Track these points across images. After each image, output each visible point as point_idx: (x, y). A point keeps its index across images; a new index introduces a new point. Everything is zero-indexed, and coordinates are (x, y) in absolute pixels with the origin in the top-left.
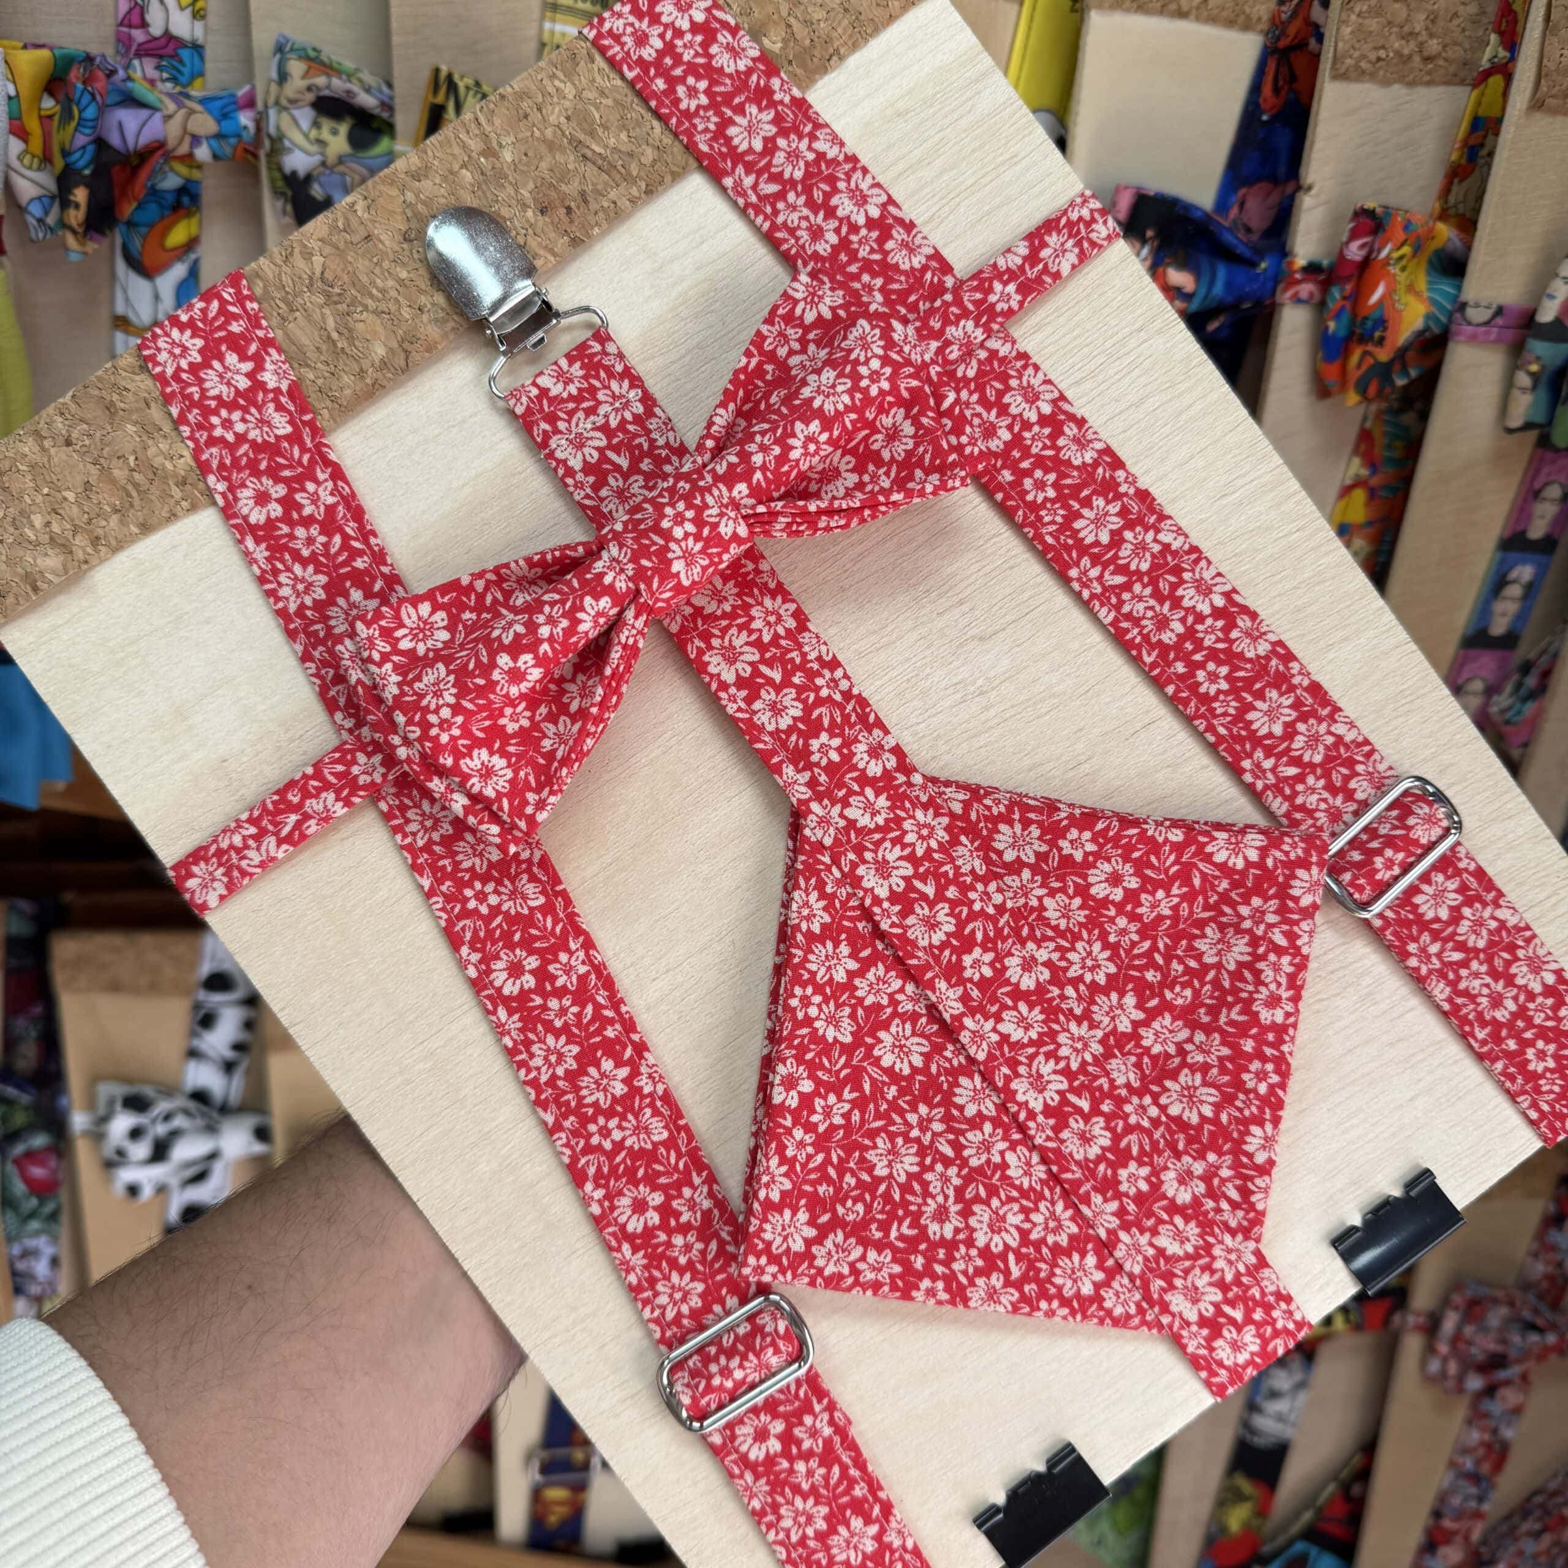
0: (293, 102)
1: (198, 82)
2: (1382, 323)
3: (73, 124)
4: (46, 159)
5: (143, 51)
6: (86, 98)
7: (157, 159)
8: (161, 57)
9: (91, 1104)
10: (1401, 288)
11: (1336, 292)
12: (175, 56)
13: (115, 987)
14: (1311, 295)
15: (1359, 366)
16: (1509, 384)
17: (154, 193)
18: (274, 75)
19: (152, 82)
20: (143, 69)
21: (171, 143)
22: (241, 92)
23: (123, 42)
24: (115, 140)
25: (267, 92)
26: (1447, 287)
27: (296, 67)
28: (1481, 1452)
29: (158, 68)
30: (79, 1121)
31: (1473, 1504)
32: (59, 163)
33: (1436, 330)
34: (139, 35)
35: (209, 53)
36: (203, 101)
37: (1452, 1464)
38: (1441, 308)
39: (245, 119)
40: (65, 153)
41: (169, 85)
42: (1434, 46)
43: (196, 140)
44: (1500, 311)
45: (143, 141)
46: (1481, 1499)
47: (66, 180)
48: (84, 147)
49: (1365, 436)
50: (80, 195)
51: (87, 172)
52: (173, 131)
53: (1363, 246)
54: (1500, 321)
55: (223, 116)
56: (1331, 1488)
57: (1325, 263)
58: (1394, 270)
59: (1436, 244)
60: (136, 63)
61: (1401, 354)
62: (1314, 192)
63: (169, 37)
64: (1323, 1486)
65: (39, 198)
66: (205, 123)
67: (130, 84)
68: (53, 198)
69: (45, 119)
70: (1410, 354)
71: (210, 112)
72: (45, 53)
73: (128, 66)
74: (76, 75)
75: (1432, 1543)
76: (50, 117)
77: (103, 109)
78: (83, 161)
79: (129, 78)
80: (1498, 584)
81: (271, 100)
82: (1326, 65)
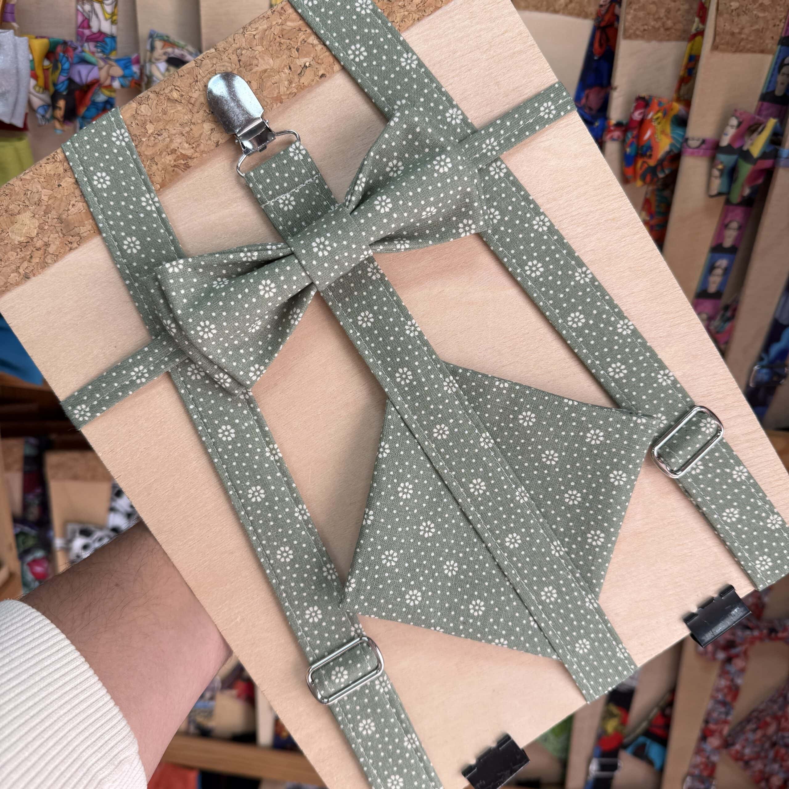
0: (157, 60)
1: (114, 53)
2: (650, 148)
3: (59, 71)
4: (46, 88)
5: (89, 39)
6: (64, 59)
7: (96, 87)
8: (97, 42)
9: (64, 535)
10: (658, 132)
11: (629, 135)
12: (103, 41)
13: (75, 478)
14: (619, 137)
15: (641, 168)
16: (710, 175)
17: (94, 103)
18: (148, 47)
19: (93, 53)
20: (89, 47)
21: (102, 79)
22: (134, 56)
23: (80, 35)
24: (77, 79)
25: (145, 56)
26: (679, 131)
27: (158, 44)
28: (726, 691)
29: (96, 46)
30: (58, 543)
31: (723, 717)
32: (52, 89)
33: (676, 151)
34: (87, 32)
35: (119, 39)
36: (117, 61)
37: (713, 697)
38: (677, 141)
39: (135, 69)
40: (55, 85)
41: (101, 55)
42: (669, 23)
43: (113, 78)
44: (704, 142)
45: (90, 79)
46: (727, 714)
47: (55, 97)
48: (63, 82)
49: (647, 202)
50: (62, 103)
51: (65, 93)
52: (102, 75)
53: (640, 114)
54: (704, 146)
55: (126, 67)
56: (655, 711)
57: (625, 122)
58: (655, 124)
59: (674, 112)
60: (86, 44)
61: (661, 163)
62: (618, 90)
63: (100, 33)
64: (651, 710)
65: (43, 106)
66: (117, 71)
67: (84, 54)
68: (49, 106)
69: (45, 70)
70: (666, 163)
71: (120, 66)
72: (45, 41)
73: (82, 46)
74: (60, 49)
75: (705, 736)
76: (48, 69)
77: (72, 65)
78: (63, 88)
79: (83, 51)
80: (711, 268)
81: (147, 60)
82: (621, 33)
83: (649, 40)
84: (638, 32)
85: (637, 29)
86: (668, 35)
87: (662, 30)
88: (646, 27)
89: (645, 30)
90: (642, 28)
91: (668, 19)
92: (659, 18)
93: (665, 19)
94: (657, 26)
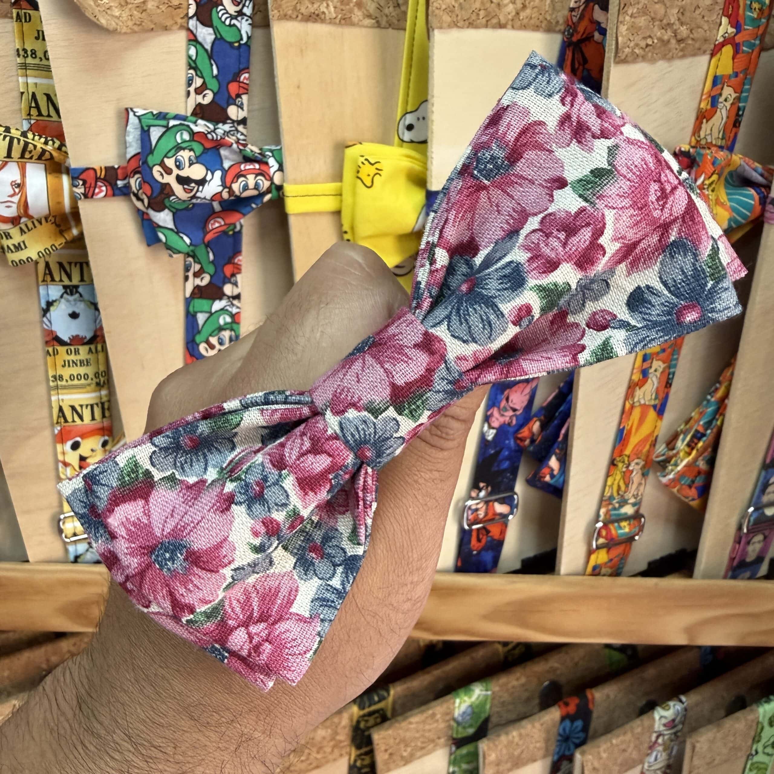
82: (609, 54)
83: (653, 61)
84: (637, 51)
85: (637, 45)
86: (682, 50)
87: (673, 41)
88: (649, 42)
89: (647, 45)
90: (643, 44)
91: (682, 24)
92: (669, 25)
93: (677, 26)
94: (666, 38)
